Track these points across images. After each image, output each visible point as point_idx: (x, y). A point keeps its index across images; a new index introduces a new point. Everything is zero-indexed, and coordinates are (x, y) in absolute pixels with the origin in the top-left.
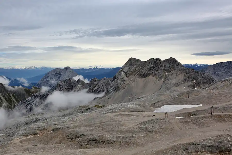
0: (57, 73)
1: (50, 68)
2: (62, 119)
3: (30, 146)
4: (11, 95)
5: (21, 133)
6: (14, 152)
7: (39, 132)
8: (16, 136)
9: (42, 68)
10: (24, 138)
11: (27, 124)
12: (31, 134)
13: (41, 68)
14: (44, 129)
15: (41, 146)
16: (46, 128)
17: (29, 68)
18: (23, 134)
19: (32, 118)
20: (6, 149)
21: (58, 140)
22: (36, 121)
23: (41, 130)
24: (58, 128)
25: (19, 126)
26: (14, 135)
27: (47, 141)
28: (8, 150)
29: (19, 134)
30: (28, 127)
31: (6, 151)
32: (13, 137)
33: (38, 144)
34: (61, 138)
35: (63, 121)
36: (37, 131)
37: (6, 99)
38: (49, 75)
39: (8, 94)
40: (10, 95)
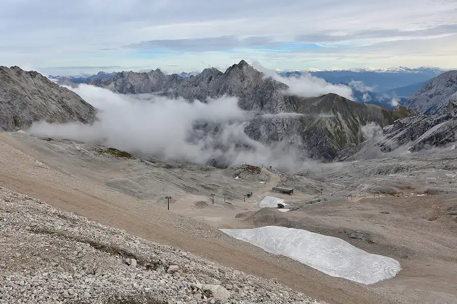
0: (451, 80)
1: (437, 70)
2: (448, 175)
3: (376, 212)
4: (358, 119)
5: (366, 186)
6: (348, 216)
7: (398, 191)
8: (357, 191)
9: (421, 69)
10: (371, 197)
11: (380, 173)
12: (384, 193)
13: (417, 70)
14: (409, 188)
15: (397, 216)
16: (413, 186)
17: (393, 71)
18: (369, 189)
19: (390, 164)
20: (337, 208)
21: (429, 212)
22: (398, 170)
23: (402, 189)
24: (437, 191)
25: (366, 175)
26: (354, 187)
27: (408, 210)
28: (338, 211)
29: (363, 189)
30: (380, 179)
31: (336, 211)
32: (353, 192)
33: (390, 212)
34: (437, 209)
35: (450, 178)
36: (395, 189)
37: (348, 125)
38: (433, 85)
39: (353, 116)
40: (356, 119)
